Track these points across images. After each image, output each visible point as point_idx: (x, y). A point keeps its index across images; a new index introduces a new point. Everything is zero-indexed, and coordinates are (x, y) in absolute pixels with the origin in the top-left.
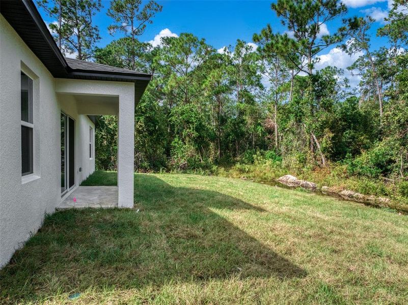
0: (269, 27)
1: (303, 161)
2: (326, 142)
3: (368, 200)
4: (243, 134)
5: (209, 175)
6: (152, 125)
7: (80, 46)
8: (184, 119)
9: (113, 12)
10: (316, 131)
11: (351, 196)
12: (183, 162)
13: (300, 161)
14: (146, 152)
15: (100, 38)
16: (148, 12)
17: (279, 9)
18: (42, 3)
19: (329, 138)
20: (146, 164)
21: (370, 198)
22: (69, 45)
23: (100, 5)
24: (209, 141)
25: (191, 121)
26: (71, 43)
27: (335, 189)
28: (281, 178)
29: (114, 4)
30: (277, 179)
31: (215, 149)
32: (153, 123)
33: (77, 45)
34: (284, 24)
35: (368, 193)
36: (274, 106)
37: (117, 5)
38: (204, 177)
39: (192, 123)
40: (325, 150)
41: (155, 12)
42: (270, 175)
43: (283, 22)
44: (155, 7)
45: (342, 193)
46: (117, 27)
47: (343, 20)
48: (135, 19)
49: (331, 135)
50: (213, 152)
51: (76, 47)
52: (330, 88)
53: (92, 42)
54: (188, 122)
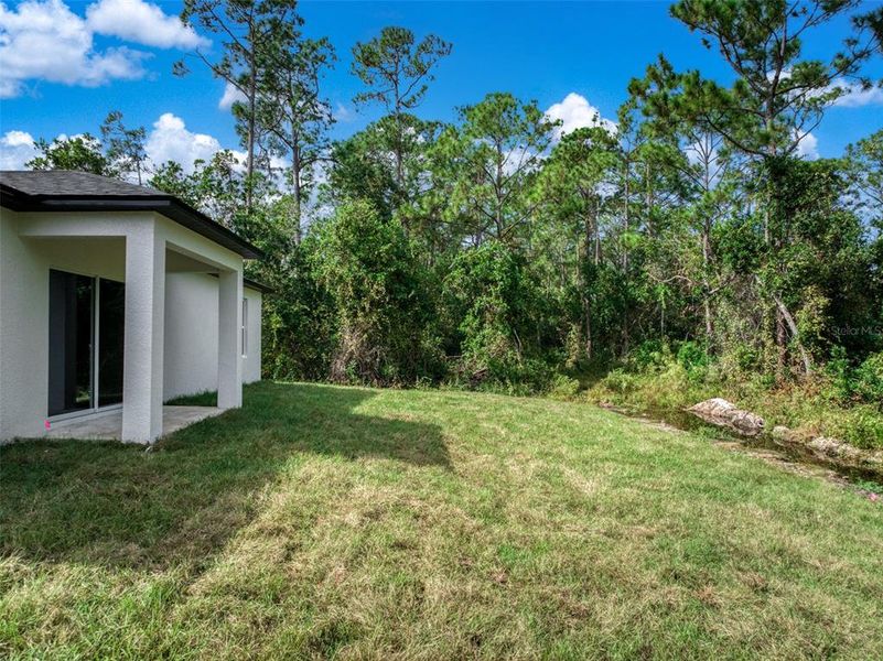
0: (661, 58)
1: (750, 365)
2: (810, 319)
3: (865, 462)
4: (633, 304)
5: (528, 395)
6: (403, 288)
7: (296, 141)
8: (477, 275)
9: (361, 66)
10: (786, 291)
11: (830, 452)
12: (481, 366)
13: (742, 364)
14: (393, 346)
15: (335, 121)
16: (425, 58)
17: (686, 14)
18: (220, 69)
19: (818, 309)
20: (390, 370)
21: (873, 459)
22: (275, 141)
23: (335, 58)
24: (568, 320)
25: (491, 278)
26: (281, 137)
27: (798, 434)
28: (699, 405)
29: (359, 53)
30: (689, 408)
31: (582, 340)
32: (406, 285)
33: (292, 140)
34: (709, 47)
35: (869, 447)
36: (702, 236)
37: (363, 52)
38: (515, 400)
39: (494, 283)
40: (808, 339)
41: (437, 57)
42: (675, 399)
43: (706, 42)
44: (437, 47)
45: (814, 443)
46: (371, 96)
47: (855, 20)
48: (401, 76)
49: (823, 301)
50: (576, 346)
51: (289, 143)
52: (816, 189)
53: (322, 130)
54: (487, 281)
